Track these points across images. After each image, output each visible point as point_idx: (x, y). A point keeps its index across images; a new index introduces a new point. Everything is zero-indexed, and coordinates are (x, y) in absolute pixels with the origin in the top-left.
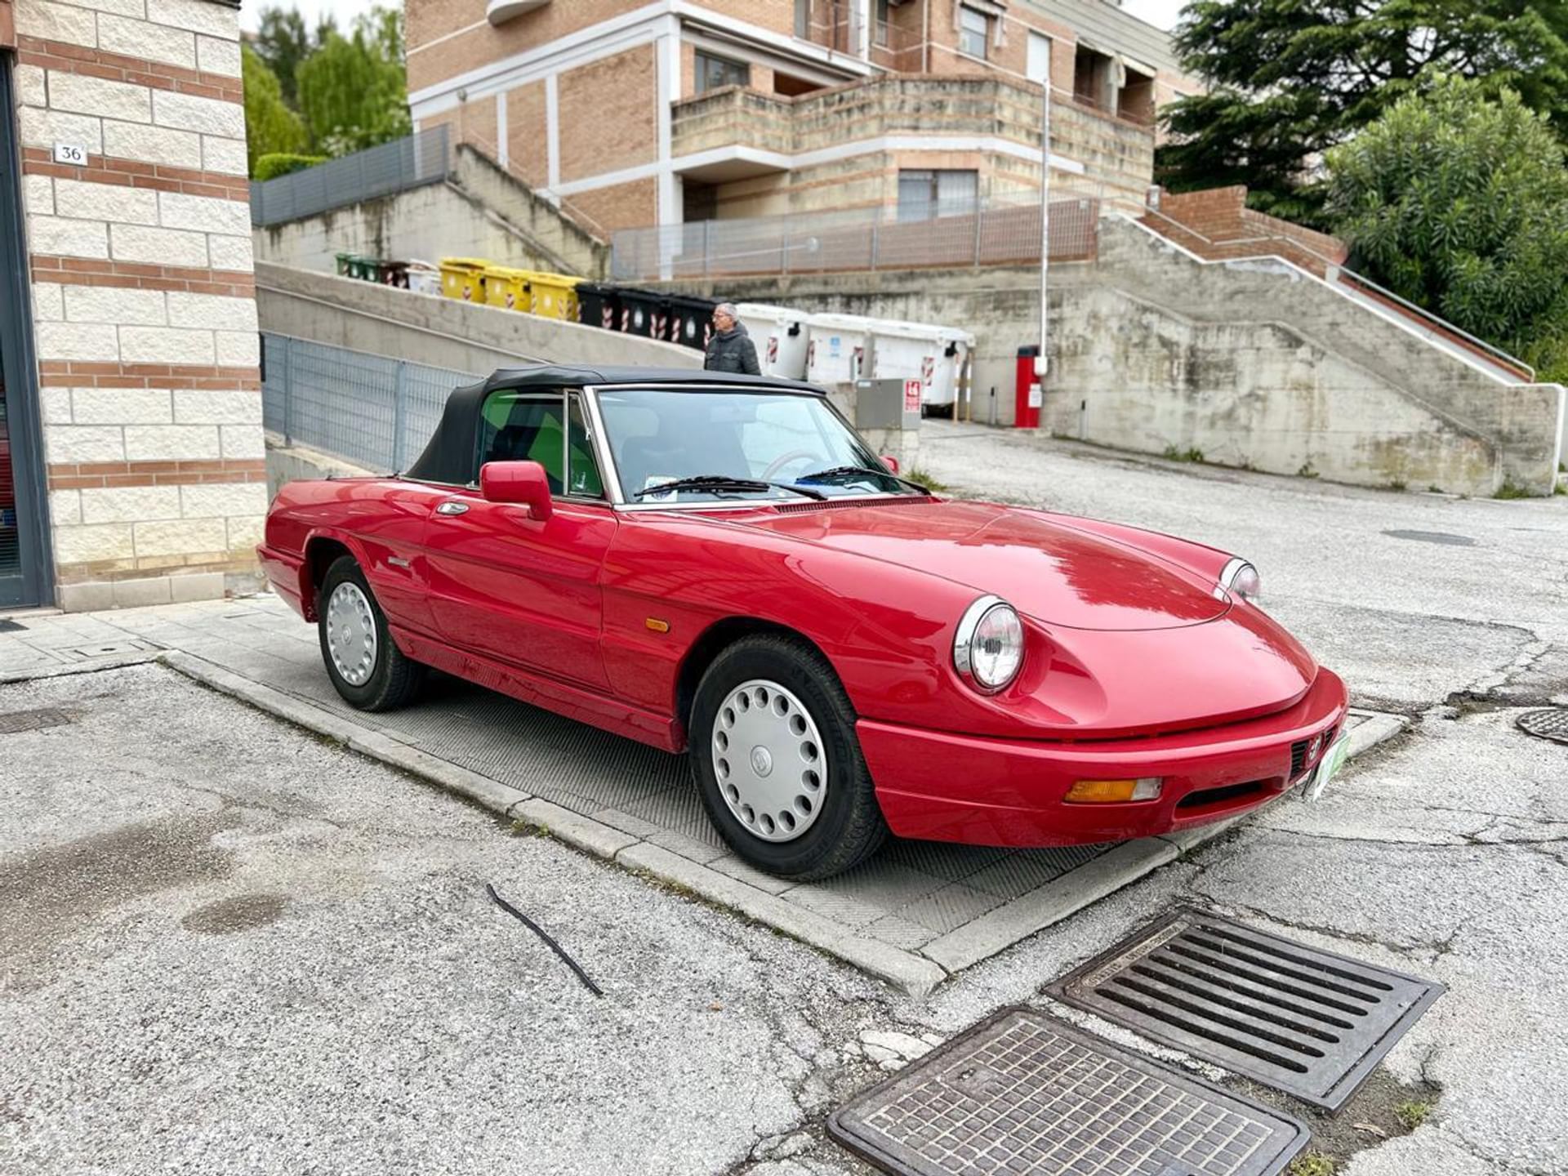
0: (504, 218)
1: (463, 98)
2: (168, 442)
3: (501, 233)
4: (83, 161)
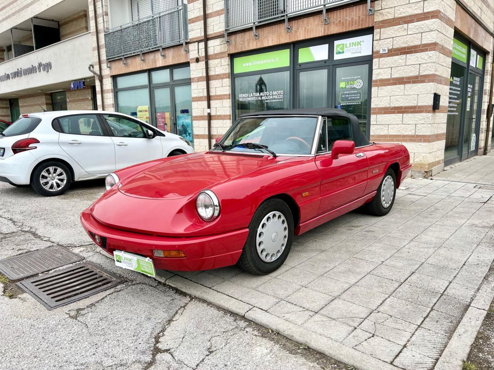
2: (399, 129)
4: (387, 51)
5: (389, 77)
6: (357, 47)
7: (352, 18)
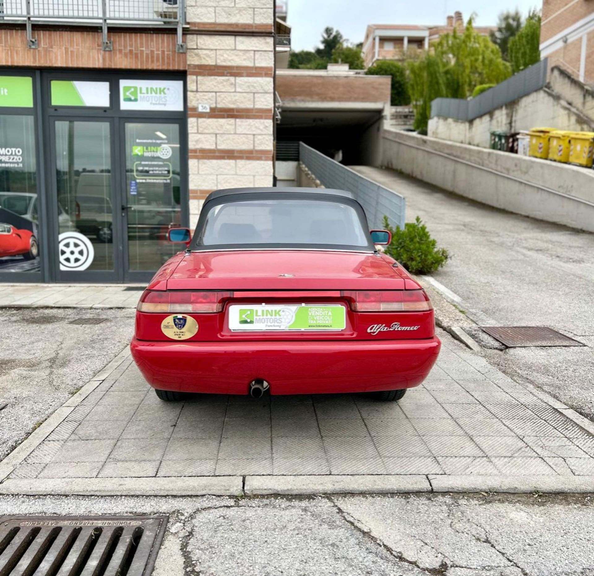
0: (570, 104)
1: (565, 42)
3: (566, 112)
4: (208, 110)
5: (213, 147)
6: (158, 95)
7: (152, 52)
